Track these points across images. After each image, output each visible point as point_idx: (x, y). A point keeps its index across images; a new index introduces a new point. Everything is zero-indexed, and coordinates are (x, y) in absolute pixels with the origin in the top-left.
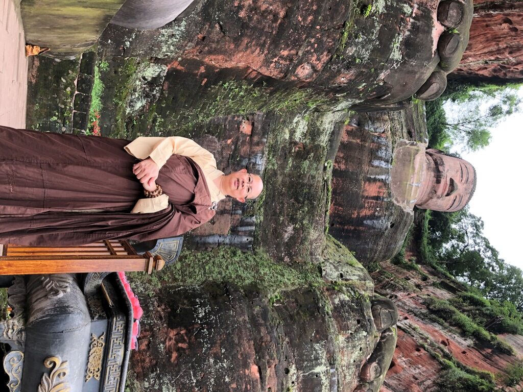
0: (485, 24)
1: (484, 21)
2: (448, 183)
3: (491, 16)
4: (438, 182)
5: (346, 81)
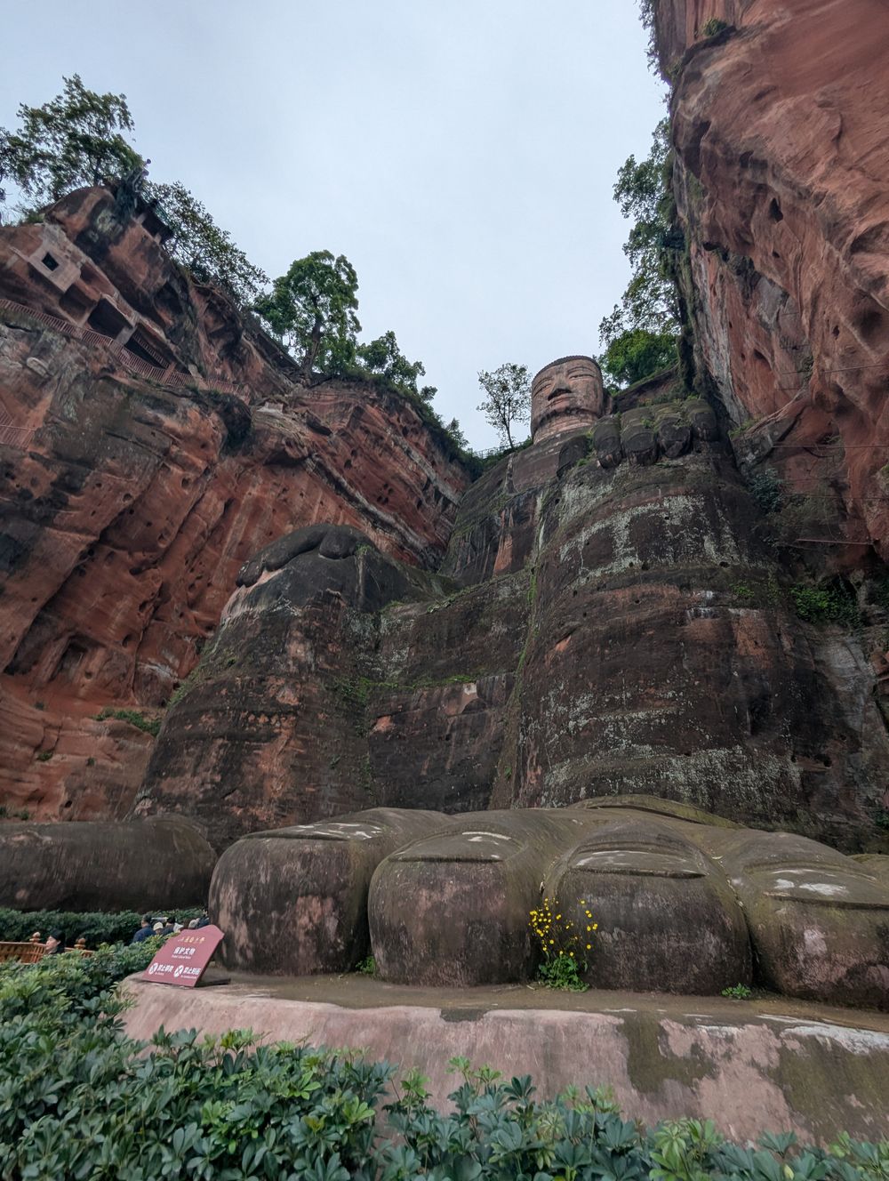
0: (363, 481)
1: (360, 483)
2: (552, 400)
3: (350, 483)
4: (555, 414)
5: (302, 646)
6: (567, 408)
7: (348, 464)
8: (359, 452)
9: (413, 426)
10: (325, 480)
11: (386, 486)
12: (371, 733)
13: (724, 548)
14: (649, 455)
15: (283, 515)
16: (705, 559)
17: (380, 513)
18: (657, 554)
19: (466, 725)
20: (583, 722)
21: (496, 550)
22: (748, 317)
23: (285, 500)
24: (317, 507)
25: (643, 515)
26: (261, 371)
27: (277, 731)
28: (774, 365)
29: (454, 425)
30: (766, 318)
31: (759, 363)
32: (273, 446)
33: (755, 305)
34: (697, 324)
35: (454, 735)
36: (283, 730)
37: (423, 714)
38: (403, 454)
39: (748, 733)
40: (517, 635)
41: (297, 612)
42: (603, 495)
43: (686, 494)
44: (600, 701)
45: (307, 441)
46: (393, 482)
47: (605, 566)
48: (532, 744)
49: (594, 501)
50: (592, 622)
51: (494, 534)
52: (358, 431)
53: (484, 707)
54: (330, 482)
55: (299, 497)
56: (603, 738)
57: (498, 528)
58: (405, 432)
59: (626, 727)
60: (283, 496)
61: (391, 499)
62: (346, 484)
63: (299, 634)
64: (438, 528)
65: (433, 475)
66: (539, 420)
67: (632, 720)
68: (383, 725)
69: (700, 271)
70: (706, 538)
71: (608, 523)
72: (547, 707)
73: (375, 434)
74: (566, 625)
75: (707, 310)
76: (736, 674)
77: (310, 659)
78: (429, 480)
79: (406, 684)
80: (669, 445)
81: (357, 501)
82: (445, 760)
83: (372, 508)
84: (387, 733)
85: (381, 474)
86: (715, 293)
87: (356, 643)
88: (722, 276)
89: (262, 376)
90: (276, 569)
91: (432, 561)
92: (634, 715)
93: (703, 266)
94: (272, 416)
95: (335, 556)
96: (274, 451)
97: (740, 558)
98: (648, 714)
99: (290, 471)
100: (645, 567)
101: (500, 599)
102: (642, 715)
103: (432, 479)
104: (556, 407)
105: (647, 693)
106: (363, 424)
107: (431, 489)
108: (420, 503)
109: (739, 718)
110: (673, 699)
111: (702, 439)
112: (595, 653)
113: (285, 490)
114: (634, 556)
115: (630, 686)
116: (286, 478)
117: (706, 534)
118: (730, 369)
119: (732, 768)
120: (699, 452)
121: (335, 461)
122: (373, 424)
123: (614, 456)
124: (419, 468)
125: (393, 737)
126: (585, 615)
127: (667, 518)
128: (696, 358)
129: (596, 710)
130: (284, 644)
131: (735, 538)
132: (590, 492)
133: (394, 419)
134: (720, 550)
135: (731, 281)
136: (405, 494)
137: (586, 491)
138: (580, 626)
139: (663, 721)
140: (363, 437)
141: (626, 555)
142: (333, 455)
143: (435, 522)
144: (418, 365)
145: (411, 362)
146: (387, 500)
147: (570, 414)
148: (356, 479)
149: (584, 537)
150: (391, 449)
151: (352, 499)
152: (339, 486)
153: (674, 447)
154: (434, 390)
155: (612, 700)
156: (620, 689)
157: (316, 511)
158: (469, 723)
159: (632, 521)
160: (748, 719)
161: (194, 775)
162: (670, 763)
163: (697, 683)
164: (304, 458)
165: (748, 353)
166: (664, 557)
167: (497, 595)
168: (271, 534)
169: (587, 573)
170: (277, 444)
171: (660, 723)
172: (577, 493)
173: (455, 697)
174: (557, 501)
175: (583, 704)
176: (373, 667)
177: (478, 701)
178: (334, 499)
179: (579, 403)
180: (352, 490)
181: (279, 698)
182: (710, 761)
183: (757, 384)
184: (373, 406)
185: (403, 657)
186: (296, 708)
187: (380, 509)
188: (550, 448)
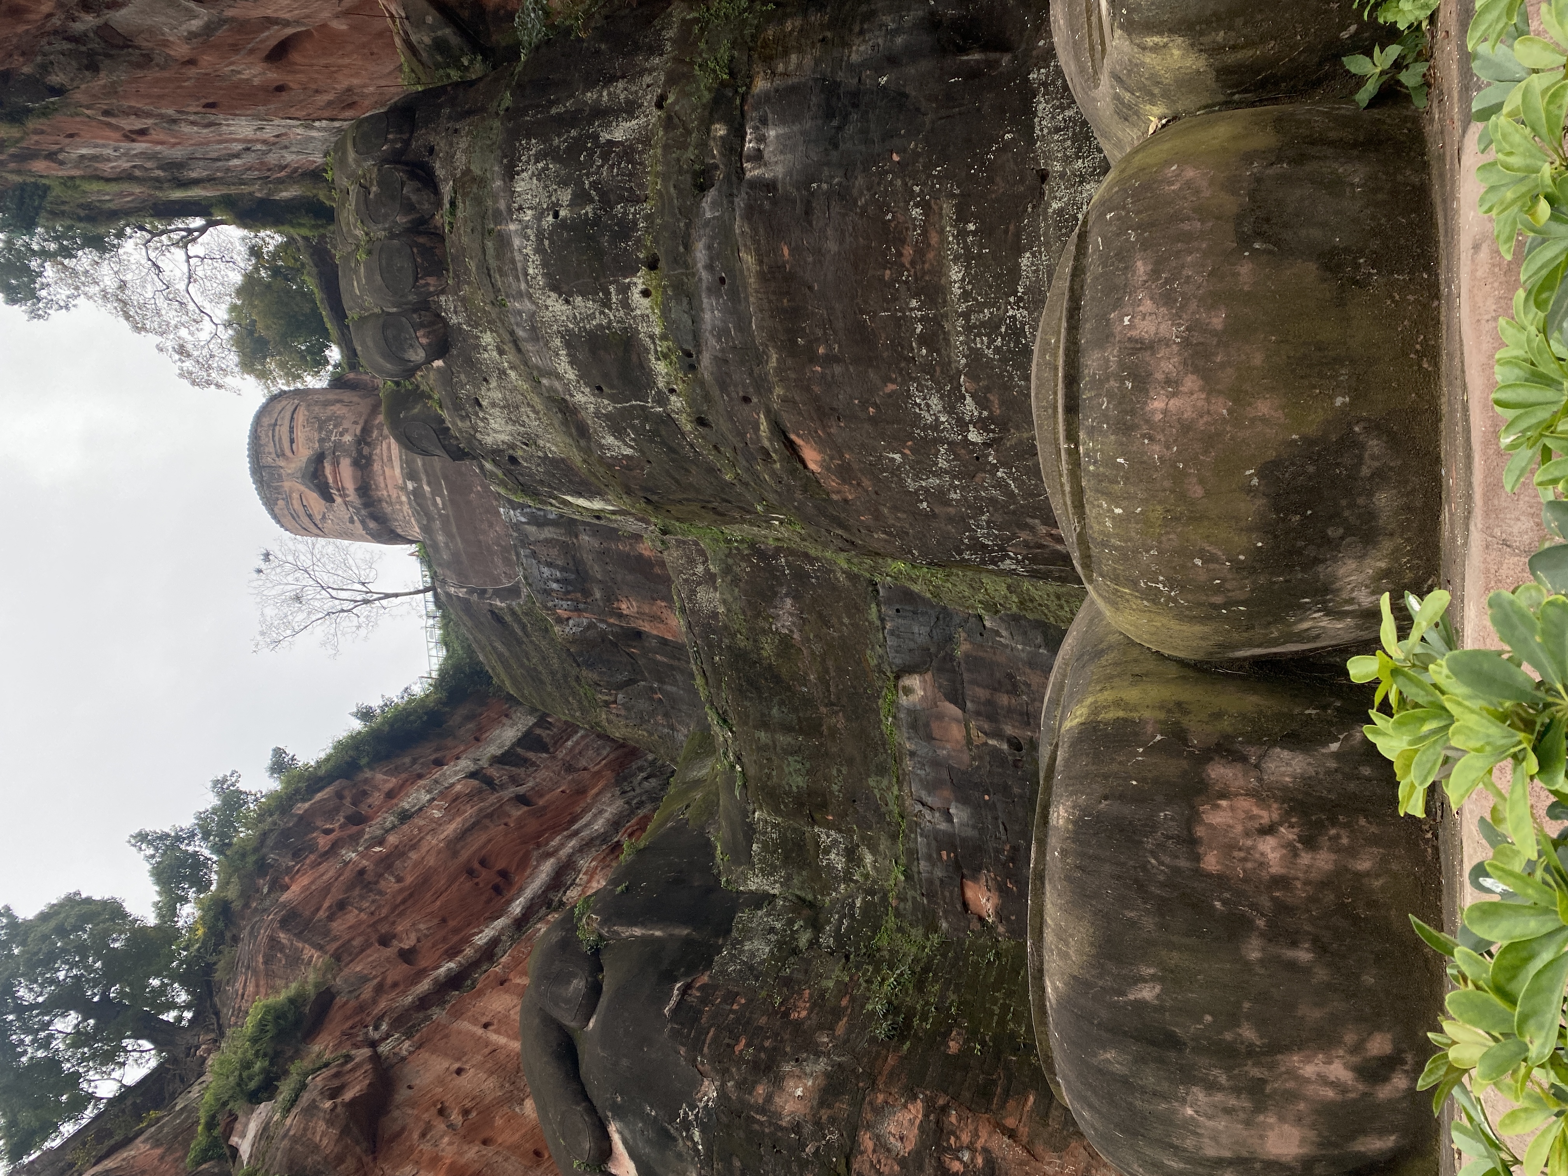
0: (452, 924)
1: (456, 931)
2: (334, 492)
3: (451, 954)
4: (365, 489)
5: (790, 1084)
6: (356, 463)
7: (407, 956)
8: (384, 929)
9: (347, 801)
10: (438, 1014)
11: (471, 873)
12: (1001, 929)
13: (627, 101)
14: (426, 252)
15: (499, 1122)
16: (646, 140)
17: (528, 893)
18: (626, 237)
19: (990, 702)
20: (969, 406)
21: (638, 635)
22: (192, 62)
23: (466, 1112)
24: (494, 1037)
25: (545, 264)
26: (159, 1151)
27: (980, 1161)
28: (297, 22)
29: (365, 715)
30: (195, 24)
31: (296, 57)
32: (334, 1132)
33: (166, 43)
34: (210, 180)
35: (1009, 730)
36: (979, 1145)
37: (964, 801)
38: (405, 827)
39: (1005, 59)
40: (800, 576)
41: (709, 1091)
42: (501, 352)
43: (510, 174)
44: (928, 368)
45: (336, 1047)
46: (464, 855)
47: (647, 351)
48: (1024, 535)
49: (512, 374)
50: (762, 386)
51: (603, 635)
52: (338, 926)
53: (952, 658)
54: (442, 1003)
55: (465, 1082)
56: (1004, 361)
57: (591, 626)
58: (358, 820)
59: (980, 308)
60: (455, 1117)
61: (501, 865)
62: (452, 965)
63: (760, 1090)
64: (583, 763)
65: (465, 764)
66: (372, 525)
67: (966, 295)
68: (983, 899)
69: (95, 158)
70: (605, 136)
71: (558, 342)
72: (939, 496)
73: (351, 887)
74: (766, 443)
75: (178, 153)
76: (883, 80)
77: (821, 1065)
78: (472, 775)
79: (894, 837)
80: (409, 207)
81: (494, 942)
83: (517, 908)
84: (1002, 890)
85: (442, 882)
86: (143, 132)
87: (795, 951)
88: (106, 113)
89: (170, 1149)
90: (608, 1138)
91: (653, 782)
92: (956, 290)
93: (84, 151)
94: (265, 1134)
95: (595, 990)
96: (345, 1131)
97: (650, 71)
98: (956, 259)
99: (402, 1094)
100: (652, 265)
101: (721, 609)
102: (956, 273)
103: (472, 767)
104: (350, 486)
105: (913, 263)
106: (322, 914)
107: (494, 772)
108: (522, 800)
109: (973, 74)
110: (925, 206)
111: (407, 143)
112: (823, 376)
113: (442, 1112)
114: (628, 287)
115: (895, 299)
116: (413, 1105)
117: (596, 137)
118: (308, 121)
120: (431, 150)
121: (395, 985)
122: (326, 890)
123: (422, 325)
124: (442, 795)
125: (1009, 875)
126: (746, 400)
127: (556, 215)
128: (285, 195)
129: (944, 376)
130: (781, 1128)
131: (613, 79)
132: (493, 384)
133: (323, 842)
134: (631, 109)
135: (112, 91)
136: (495, 830)
137: (492, 394)
138: (768, 412)
139: (971, 227)
140: (352, 917)
141: (626, 304)
142: (380, 989)
143: (569, 768)
144: (219, 784)
145: (211, 801)
146: (504, 874)
147: (369, 460)
148: (444, 939)
149: (583, 397)
150: (388, 856)
151: (489, 953)
152: (455, 981)
153: (414, 198)
154: (279, 753)
155: (923, 340)
156: (900, 323)
157: (502, 1040)
159: (555, 287)
160: (977, 56)
162: (1060, 212)
163: (896, 158)
164: (376, 1058)
165: (273, 76)
166: (635, 222)
167: (715, 615)
168: (537, 1154)
169: (659, 392)
170: (330, 1122)
171: (974, 233)
172: (496, 411)
173: (927, 725)
174: (513, 460)
175: (931, 406)
176: (852, 916)
177: (940, 670)
178: (481, 993)
179: (348, 438)
180: (468, 951)
181: (905, 1149)
182: (1057, 130)
183: (340, 67)
184: (287, 888)
185: (835, 843)
186: (930, 1107)
187: (518, 895)
188: (435, 504)
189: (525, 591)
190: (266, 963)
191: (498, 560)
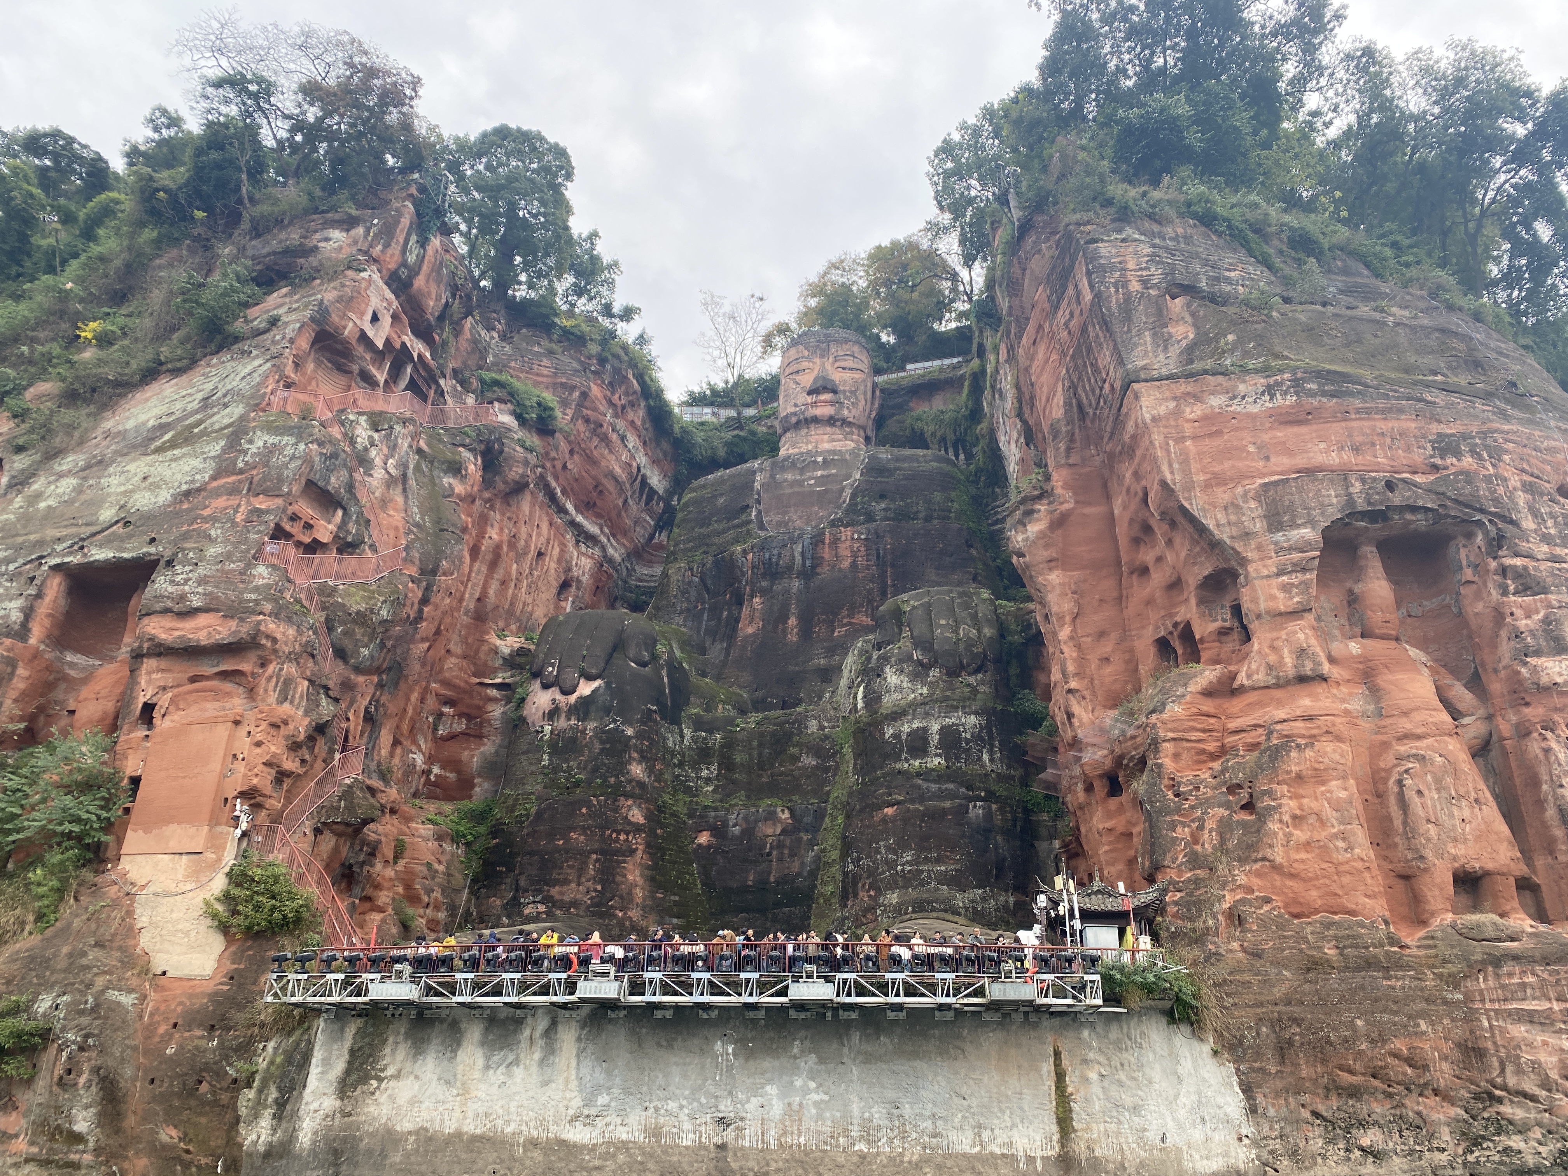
0: (576, 486)
1: (572, 488)
2: (815, 397)
3: (564, 490)
4: (815, 420)
7: (564, 467)
8: (576, 449)
9: (632, 399)
10: (543, 496)
11: (596, 487)
17: (585, 523)
19: (784, 846)
23: (515, 536)
35: (774, 853)
38: (619, 442)
40: (827, 770)
46: (605, 481)
52: (579, 422)
54: (546, 496)
55: (524, 527)
58: (623, 410)
60: (514, 531)
61: (599, 503)
62: (559, 493)
63: (636, 755)
65: (644, 462)
68: (704, 838)
73: (595, 422)
78: (639, 468)
81: (567, 512)
82: (769, 873)
83: (579, 519)
85: (594, 472)
87: (672, 758)
94: (505, 429)
99: (518, 498)
101: (809, 731)
103: (642, 467)
106: (585, 412)
107: (639, 479)
108: (625, 502)
113: (516, 522)
116: (517, 507)
119: (984, 899)
121: (554, 468)
122: (594, 409)
124: (631, 455)
125: (715, 850)
127: (963, 731)
129: (916, 862)
133: (615, 398)
136: (613, 493)
140: (583, 429)
142: (553, 460)
143: (636, 523)
146: (595, 506)
148: (569, 484)
150: (607, 436)
152: (553, 499)
158: (788, 843)
161: (579, 884)
167: (806, 727)
175: (908, 857)
176: (687, 781)
178: (548, 516)
180: (564, 500)
184: (595, 383)
185: (712, 772)
187: (586, 518)
188: (811, 478)
189: (763, 534)
190: (562, 384)
191: (779, 518)
